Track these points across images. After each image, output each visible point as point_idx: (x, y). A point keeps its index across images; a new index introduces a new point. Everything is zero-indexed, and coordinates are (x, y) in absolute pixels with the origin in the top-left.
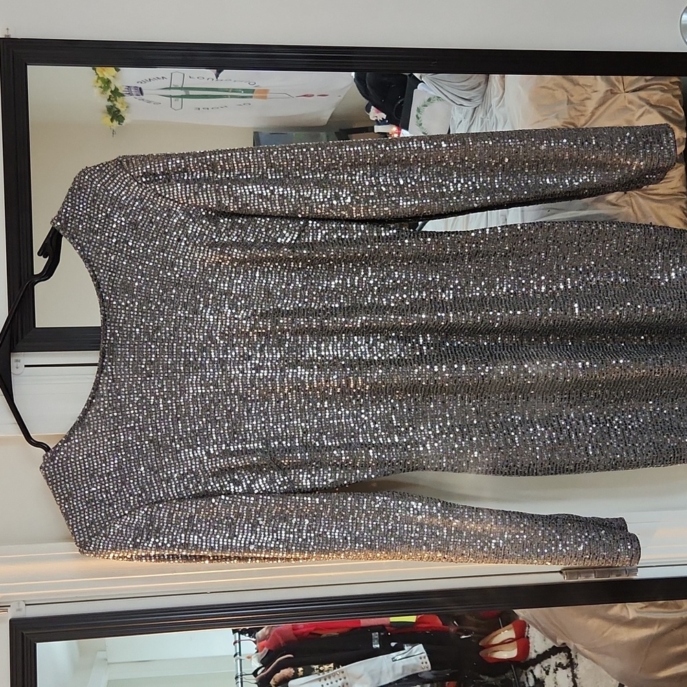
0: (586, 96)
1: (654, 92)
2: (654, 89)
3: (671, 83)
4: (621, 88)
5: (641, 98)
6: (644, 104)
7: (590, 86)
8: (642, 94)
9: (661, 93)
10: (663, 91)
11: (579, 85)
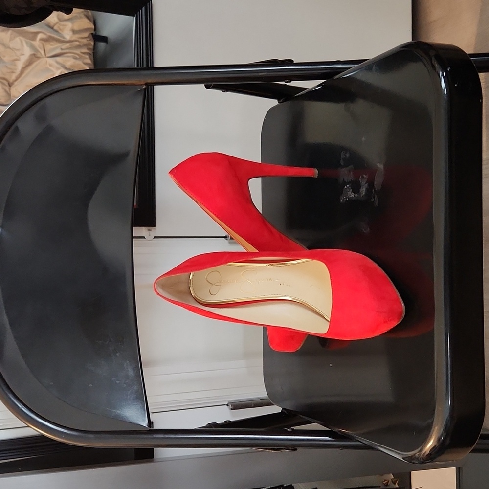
0: (16, 57)
1: (68, 59)
2: (68, 57)
3: (81, 53)
4: (43, 53)
5: (57, 62)
6: (60, 67)
7: (18, 50)
8: (59, 59)
9: (73, 60)
10: (76, 58)
11: (9, 48)
